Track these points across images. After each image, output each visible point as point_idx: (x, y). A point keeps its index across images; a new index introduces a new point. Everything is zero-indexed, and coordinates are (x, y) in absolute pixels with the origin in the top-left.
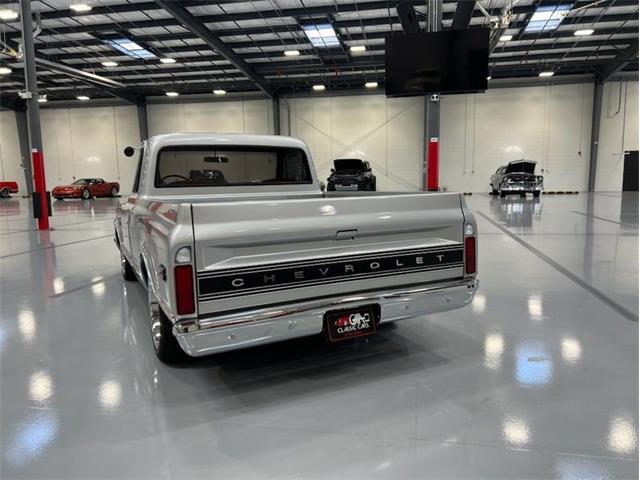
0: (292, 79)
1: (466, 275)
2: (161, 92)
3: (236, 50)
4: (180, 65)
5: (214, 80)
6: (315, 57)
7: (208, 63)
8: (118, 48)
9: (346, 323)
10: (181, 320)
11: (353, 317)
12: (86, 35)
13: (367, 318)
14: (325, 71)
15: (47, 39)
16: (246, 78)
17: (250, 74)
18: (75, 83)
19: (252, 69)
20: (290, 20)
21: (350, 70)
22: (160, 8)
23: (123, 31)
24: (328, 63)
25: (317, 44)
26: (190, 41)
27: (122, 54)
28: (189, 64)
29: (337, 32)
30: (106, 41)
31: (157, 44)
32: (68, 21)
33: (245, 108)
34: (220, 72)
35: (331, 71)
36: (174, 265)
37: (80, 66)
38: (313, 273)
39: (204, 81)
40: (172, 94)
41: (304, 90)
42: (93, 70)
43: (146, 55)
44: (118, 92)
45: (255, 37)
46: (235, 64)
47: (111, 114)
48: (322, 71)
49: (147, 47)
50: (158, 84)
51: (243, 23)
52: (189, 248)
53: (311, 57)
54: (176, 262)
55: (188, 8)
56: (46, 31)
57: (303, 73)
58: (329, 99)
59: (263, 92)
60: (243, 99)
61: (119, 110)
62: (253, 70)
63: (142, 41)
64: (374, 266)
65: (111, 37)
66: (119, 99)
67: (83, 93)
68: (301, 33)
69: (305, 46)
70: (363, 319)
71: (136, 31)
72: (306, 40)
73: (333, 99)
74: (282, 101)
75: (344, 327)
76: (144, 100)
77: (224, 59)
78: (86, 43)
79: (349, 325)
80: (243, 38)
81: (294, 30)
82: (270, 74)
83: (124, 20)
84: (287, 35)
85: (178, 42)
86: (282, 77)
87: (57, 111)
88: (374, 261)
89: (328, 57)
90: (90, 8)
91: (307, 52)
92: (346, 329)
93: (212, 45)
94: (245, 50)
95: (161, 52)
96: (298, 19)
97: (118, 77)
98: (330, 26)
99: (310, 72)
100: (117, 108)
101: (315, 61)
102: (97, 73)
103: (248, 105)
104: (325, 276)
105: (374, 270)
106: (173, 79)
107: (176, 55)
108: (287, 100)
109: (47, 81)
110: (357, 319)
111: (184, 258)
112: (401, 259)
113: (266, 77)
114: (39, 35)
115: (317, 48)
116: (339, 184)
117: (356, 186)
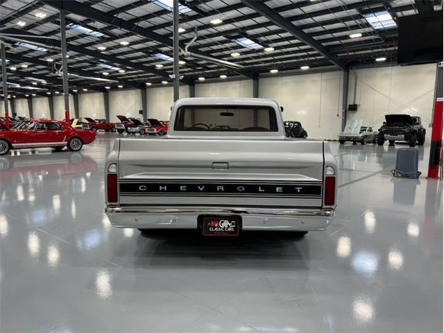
0: (359, 55)
1: (324, 206)
2: (267, 70)
3: (315, 38)
4: (278, 51)
5: (302, 60)
6: (377, 37)
7: (296, 48)
8: (241, 44)
9: (216, 225)
10: (110, 205)
11: (223, 222)
12: (222, 38)
13: (233, 224)
14: (386, 47)
15: (202, 42)
16: (323, 57)
17: (325, 54)
18: (219, 67)
19: (327, 50)
20: (354, 12)
22: (261, 16)
23: (242, 33)
24: (387, 40)
25: (377, 26)
26: (283, 35)
27: (243, 47)
28: (284, 50)
29: (394, 16)
30: (233, 40)
31: (263, 39)
32: (212, 30)
33: (323, 78)
34: (305, 54)
35: (391, 46)
36: (107, 173)
37: (219, 57)
38: (193, 188)
39: (295, 60)
40: (274, 71)
41: (369, 62)
42: (225, 59)
43: (257, 46)
44: (241, 71)
45: (328, 27)
46: (314, 48)
47: (238, 85)
48: (383, 47)
49: (257, 42)
50: (266, 64)
51: (318, 19)
52: (116, 164)
53: (373, 37)
54: (109, 171)
55: (280, 13)
56: (200, 38)
57: (368, 49)
58: (390, 68)
59: (336, 66)
60: (322, 71)
61: (243, 82)
62: (329, 51)
63: (254, 38)
64: (241, 189)
65: (236, 38)
66: (242, 76)
67: (223, 73)
68: (363, 20)
69: (367, 30)
70: (230, 224)
71: (250, 32)
72: (368, 25)
73: (394, 67)
74: (351, 71)
75: (214, 227)
76: (258, 76)
77: (306, 45)
78: (222, 42)
79: (218, 227)
80: (319, 29)
81: (358, 19)
82: (342, 53)
83: (242, 26)
84: (352, 23)
85: (275, 37)
86: (350, 54)
87: (210, 84)
88: (240, 185)
89: (387, 36)
90: (221, 21)
91: (370, 33)
92: (216, 229)
93: (296, 36)
94: (322, 37)
95: (266, 44)
96: (359, 10)
97: (242, 62)
98: (387, 12)
99: (372, 49)
100: (242, 82)
101: (376, 40)
102: (228, 61)
103: (326, 76)
104: (202, 191)
105: (240, 192)
106: (275, 60)
107: (275, 45)
108: (356, 71)
109: (205, 67)
110: (226, 224)
111: (113, 170)
112: (263, 187)
113: (339, 55)
114: (197, 40)
115: (377, 30)
116: (388, 134)
117: (403, 136)
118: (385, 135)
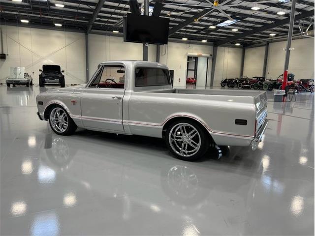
0: (7, 14)
21: (47, 15)
48: (29, 13)
53: (26, 4)
58: (30, 29)
86: (2, 12)
116: (48, 78)
117: (58, 80)
118: (46, 79)
